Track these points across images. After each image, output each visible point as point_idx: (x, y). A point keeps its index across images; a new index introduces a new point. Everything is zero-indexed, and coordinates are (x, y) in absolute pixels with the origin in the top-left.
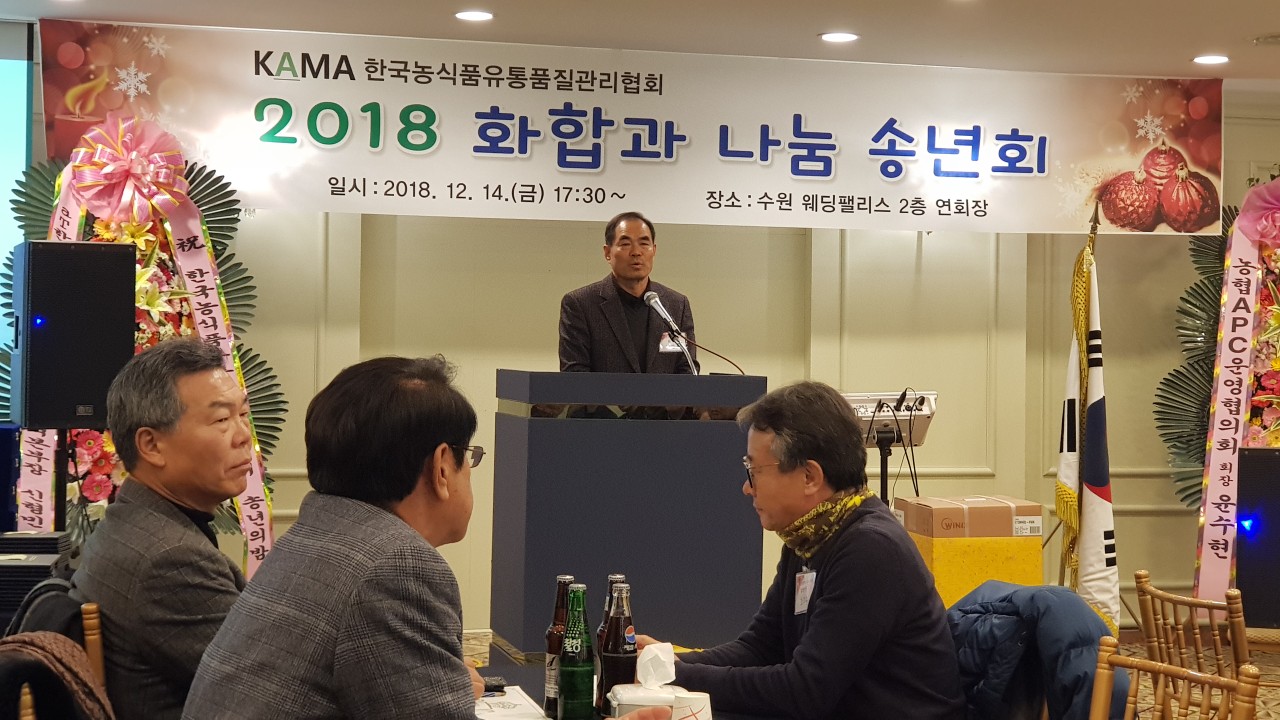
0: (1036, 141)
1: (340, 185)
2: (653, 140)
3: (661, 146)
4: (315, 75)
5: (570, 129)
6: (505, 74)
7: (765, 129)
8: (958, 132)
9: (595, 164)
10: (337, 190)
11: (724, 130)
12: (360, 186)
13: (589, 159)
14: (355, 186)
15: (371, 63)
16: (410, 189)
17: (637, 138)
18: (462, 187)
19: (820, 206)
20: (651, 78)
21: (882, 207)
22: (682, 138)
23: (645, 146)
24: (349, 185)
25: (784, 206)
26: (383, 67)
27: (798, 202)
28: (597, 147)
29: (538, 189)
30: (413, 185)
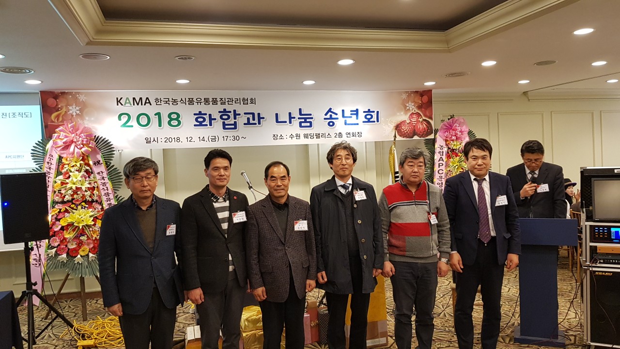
0: (376, 112)
1: (149, 140)
2: (254, 119)
3: (256, 121)
4: (138, 104)
5: (226, 117)
6: (203, 100)
7: (290, 114)
8: (351, 111)
9: (235, 128)
10: (148, 142)
11: (277, 115)
12: (156, 140)
13: (233, 127)
14: (154, 140)
15: (157, 100)
16: (173, 140)
17: (248, 119)
18: (191, 138)
19: (309, 137)
20: (252, 99)
21: (329, 136)
22: (263, 118)
23: (251, 121)
24: (152, 140)
25: (298, 138)
26: (161, 100)
27: (302, 136)
28: (235, 122)
29: (217, 137)
30: (174, 138)
